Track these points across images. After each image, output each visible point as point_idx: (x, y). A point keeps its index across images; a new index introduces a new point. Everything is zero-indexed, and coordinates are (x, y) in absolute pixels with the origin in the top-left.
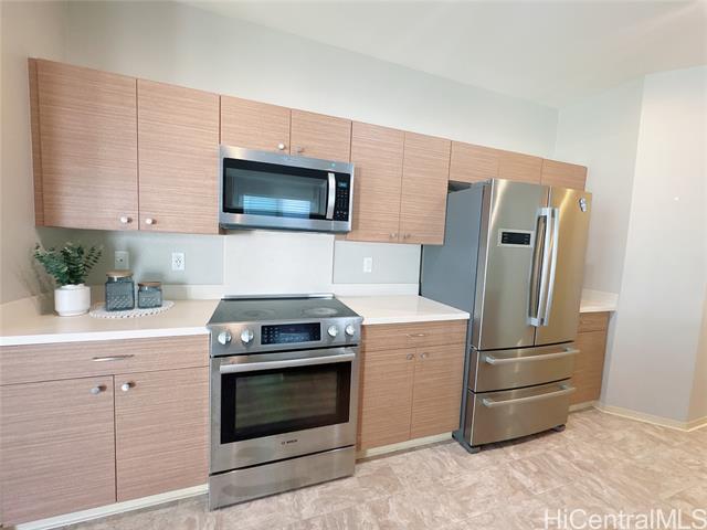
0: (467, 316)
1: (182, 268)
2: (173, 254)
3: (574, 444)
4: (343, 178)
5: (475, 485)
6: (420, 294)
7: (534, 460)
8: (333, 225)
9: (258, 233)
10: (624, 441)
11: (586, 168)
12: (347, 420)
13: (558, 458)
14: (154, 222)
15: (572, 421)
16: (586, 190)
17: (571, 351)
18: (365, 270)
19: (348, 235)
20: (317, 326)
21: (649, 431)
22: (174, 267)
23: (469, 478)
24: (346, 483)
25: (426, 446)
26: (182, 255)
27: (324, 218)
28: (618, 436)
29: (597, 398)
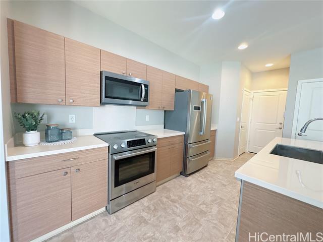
0: (184, 133)
1: (74, 122)
2: (70, 116)
3: (211, 169)
4: (146, 86)
5: (191, 184)
6: (164, 128)
7: (203, 175)
8: (143, 103)
9: (107, 106)
10: (221, 165)
11: (208, 86)
12: (154, 172)
13: (208, 173)
14: (73, 101)
15: (209, 163)
16: (209, 93)
17: (209, 142)
18: (147, 120)
19: (146, 107)
20: (144, 140)
21: (226, 162)
22: (70, 122)
23: (189, 183)
24: (154, 194)
25: (173, 178)
26: (74, 116)
27: (140, 100)
28: (220, 165)
29: (214, 156)
